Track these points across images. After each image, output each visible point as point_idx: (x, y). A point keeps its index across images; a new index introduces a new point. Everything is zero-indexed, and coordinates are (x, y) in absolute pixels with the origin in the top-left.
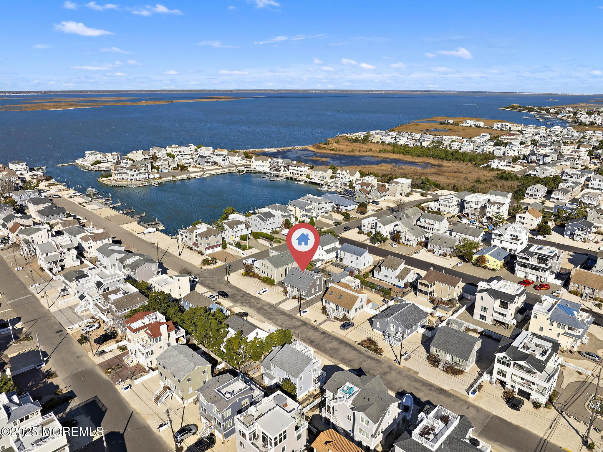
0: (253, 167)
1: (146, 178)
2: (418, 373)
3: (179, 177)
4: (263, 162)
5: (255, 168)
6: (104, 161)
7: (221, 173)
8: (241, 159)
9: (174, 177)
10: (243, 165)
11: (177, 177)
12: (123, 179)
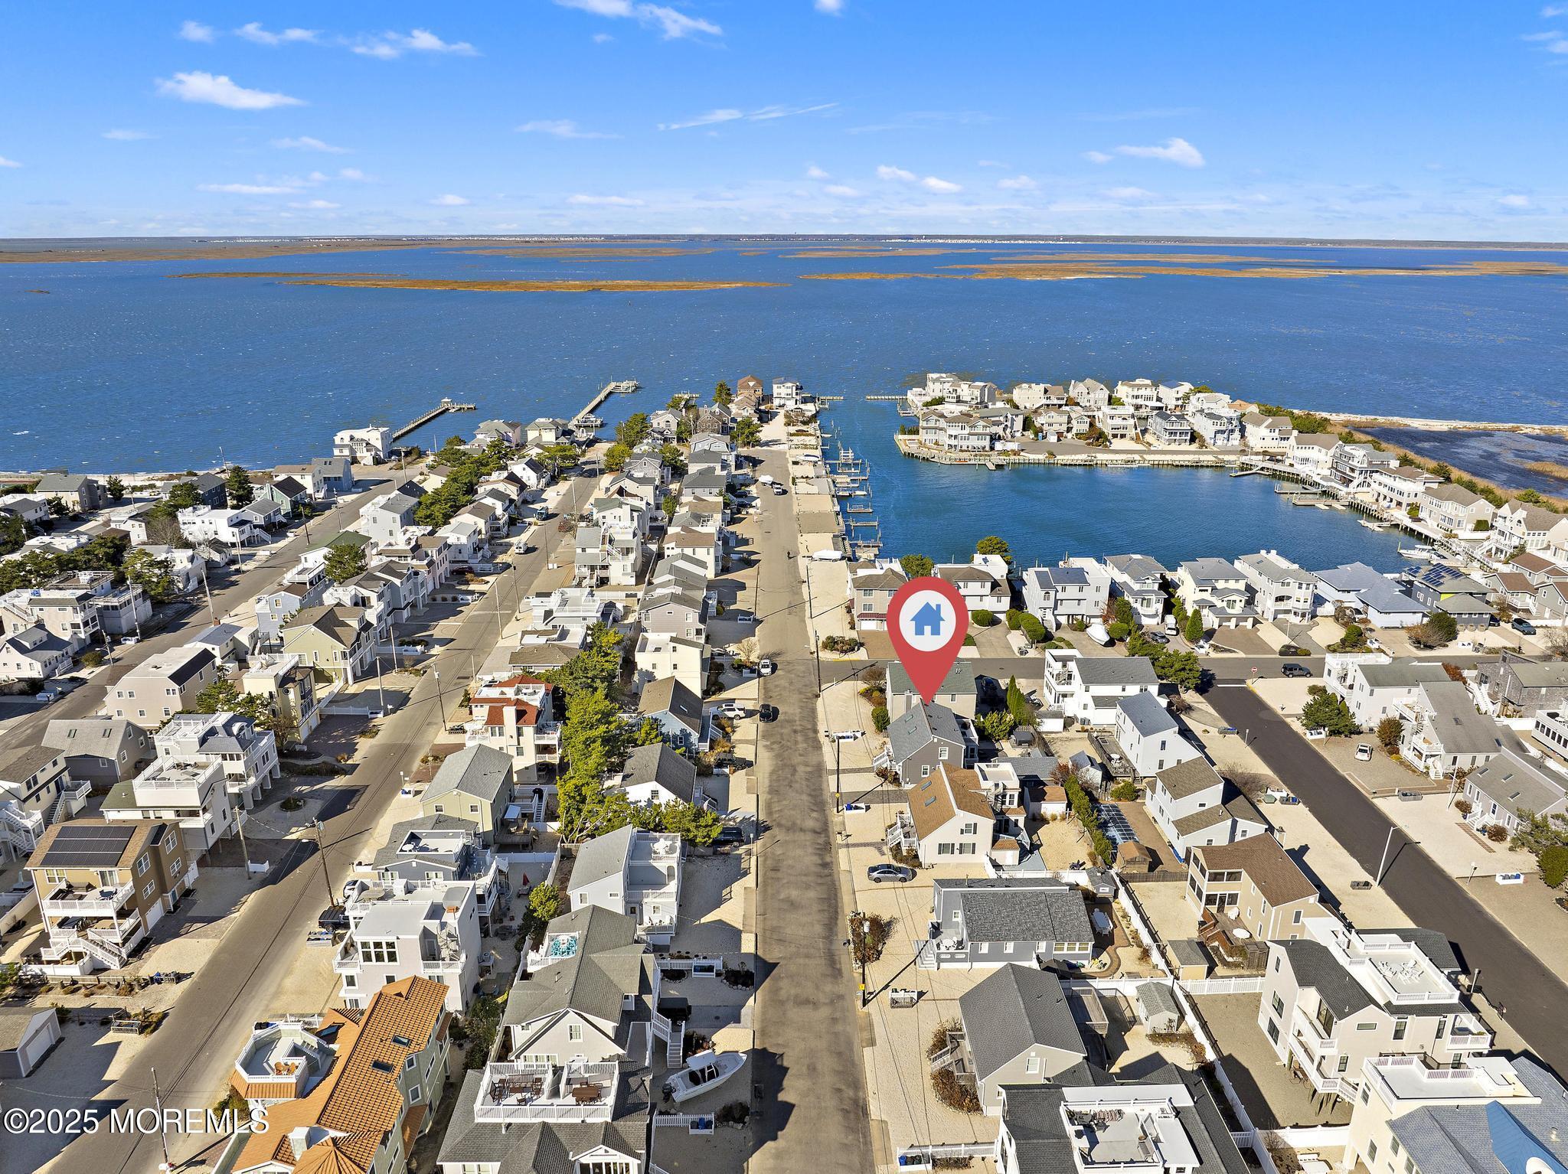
0: (1288, 462)
1: (984, 448)
2: (872, 1042)
3: (1066, 457)
4: (1320, 451)
5: (1292, 465)
6: (951, 400)
7: (1187, 463)
8: (1276, 434)
9: (1052, 454)
10: (1265, 453)
11: (1058, 457)
12: (937, 443)
